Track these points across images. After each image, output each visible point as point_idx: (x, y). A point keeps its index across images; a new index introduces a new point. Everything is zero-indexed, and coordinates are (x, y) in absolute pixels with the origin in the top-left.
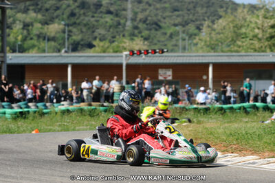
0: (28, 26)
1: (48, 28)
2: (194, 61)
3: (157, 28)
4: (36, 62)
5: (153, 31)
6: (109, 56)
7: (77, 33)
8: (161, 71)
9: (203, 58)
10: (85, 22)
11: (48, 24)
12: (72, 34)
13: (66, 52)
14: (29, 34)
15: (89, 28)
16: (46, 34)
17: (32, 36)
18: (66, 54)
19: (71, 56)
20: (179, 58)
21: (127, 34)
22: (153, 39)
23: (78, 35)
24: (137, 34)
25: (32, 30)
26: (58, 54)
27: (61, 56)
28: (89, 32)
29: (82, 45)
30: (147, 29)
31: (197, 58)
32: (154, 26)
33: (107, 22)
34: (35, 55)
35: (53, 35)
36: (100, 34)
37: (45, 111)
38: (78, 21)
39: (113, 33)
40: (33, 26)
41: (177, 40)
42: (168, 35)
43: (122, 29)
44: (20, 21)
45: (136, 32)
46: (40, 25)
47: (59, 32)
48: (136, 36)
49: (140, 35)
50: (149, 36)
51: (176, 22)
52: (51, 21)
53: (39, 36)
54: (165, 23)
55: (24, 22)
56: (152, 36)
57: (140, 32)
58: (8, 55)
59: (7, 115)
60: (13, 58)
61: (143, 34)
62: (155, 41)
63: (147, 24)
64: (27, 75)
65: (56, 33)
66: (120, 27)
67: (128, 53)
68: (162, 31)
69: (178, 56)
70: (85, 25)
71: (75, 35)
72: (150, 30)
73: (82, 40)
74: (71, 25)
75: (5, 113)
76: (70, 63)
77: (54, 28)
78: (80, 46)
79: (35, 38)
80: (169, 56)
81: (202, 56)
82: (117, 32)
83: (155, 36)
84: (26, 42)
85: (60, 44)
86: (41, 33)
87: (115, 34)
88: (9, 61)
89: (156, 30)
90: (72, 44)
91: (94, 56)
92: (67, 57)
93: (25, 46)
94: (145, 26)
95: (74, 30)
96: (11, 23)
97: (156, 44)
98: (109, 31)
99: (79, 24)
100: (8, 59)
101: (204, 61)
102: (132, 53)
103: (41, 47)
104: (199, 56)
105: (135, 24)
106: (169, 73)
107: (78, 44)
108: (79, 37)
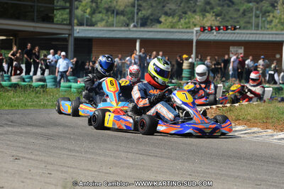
2: (267, 39)
3: (230, 4)
4: (104, 36)
5: (226, 7)
6: (179, 32)
7: (147, 8)
8: (232, 49)
9: (277, 36)
12: (142, 9)
13: (135, 26)
14: (97, 7)
15: (159, 3)
16: (115, 7)
17: (100, 9)
18: (135, 29)
19: (139, 31)
20: (251, 36)
21: (198, 10)
22: (225, 15)
23: (148, 9)
24: (209, 10)
25: (100, 3)
26: (127, 29)
27: (130, 31)
28: (159, 7)
29: (151, 20)
30: (219, 5)
31: (271, 36)
32: (227, 2)
34: (103, 29)
35: (122, 8)
36: (170, 9)
39: (184, 8)
41: (250, 17)
42: (241, 11)
43: (193, 5)
45: (208, 7)
47: (128, 6)
48: (208, 12)
49: (212, 11)
50: (221, 12)
53: (108, 10)
56: (224, 12)
57: (212, 8)
58: (75, 28)
59: (72, 89)
60: (80, 31)
61: (215, 10)
62: (227, 18)
64: (94, 49)
65: (125, 7)
66: (192, 2)
67: (199, 29)
68: (236, 7)
69: (251, 34)
71: (144, 9)
72: (223, 6)
73: (152, 15)
75: (70, 87)
76: (139, 38)
77: (124, 2)
78: (149, 21)
79: (105, 12)
80: (241, 33)
81: (276, 34)
82: (188, 7)
83: (227, 13)
84: (94, 16)
85: (128, 19)
86: (110, 7)
87: (186, 9)
88: (76, 35)
89: (229, 6)
90: (142, 19)
91: (164, 32)
92: (136, 31)
93: (94, 20)
95: (144, 4)
97: (228, 21)
98: (179, 6)
100: (75, 32)
101: (278, 39)
102: (203, 29)
103: (109, 21)
104: (273, 34)
106: (241, 51)
107: (148, 18)
108: (149, 12)
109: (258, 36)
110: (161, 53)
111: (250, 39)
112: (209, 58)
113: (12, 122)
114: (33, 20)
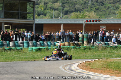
0: (47, 4)
1: (55, 5)
2: (115, 22)
3: (102, 4)
5: (101, 6)
6: (79, 20)
7: (67, 7)
10: (71, 2)
11: (55, 3)
12: (65, 7)
13: (61, 18)
14: (46, 7)
15: (72, 5)
16: (54, 7)
19: (63, 20)
20: (109, 21)
21: (89, 7)
22: (100, 9)
24: (94, 7)
25: (48, 5)
26: (57, 19)
27: (59, 20)
28: (73, 6)
29: (69, 12)
30: (98, 5)
32: (101, 3)
33: (80, 2)
35: (57, 7)
36: (77, 7)
37: (49, 48)
38: (68, 2)
39: (83, 7)
40: (48, 4)
42: (107, 7)
44: (43, 2)
45: (93, 6)
46: (51, 3)
47: (60, 6)
48: (93, 8)
49: (95, 8)
51: (111, 2)
52: (56, 1)
53: (51, 8)
54: (106, 2)
55: (44, 2)
56: (100, 8)
57: (95, 6)
61: (96, 7)
62: (101, 10)
63: (98, 3)
64: (44, 30)
66: (86, 4)
68: (105, 6)
70: (71, 3)
72: (99, 5)
74: (65, 3)
75: (32, 49)
76: (62, 23)
77: (58, 5)
78: (68, 12)
79: (49, 9)
85: (60, 12)
87: (84, 7)
89: (102, 5)
90: (65, 11)
92: (61, 20)
93: (45, 12)
94: (97, 3)
95: (66, 5)
96: (39, 3)
97: (102, 11)
98: (81, 6)
99: (68, 3)
101: (119, 22)
102: (87, 21)
103: (52, 12)
104: (118, 20)
105: (93, 3)
106: (105, 27)
107: (68, 11)
108: (68, 8)
109: (112, 21)
110: (71, 31)
111: (108, 23)
112: (90, 32)
113: (7, 72)
114: (18, 18)
